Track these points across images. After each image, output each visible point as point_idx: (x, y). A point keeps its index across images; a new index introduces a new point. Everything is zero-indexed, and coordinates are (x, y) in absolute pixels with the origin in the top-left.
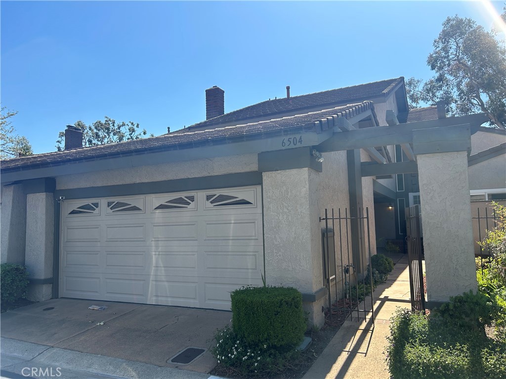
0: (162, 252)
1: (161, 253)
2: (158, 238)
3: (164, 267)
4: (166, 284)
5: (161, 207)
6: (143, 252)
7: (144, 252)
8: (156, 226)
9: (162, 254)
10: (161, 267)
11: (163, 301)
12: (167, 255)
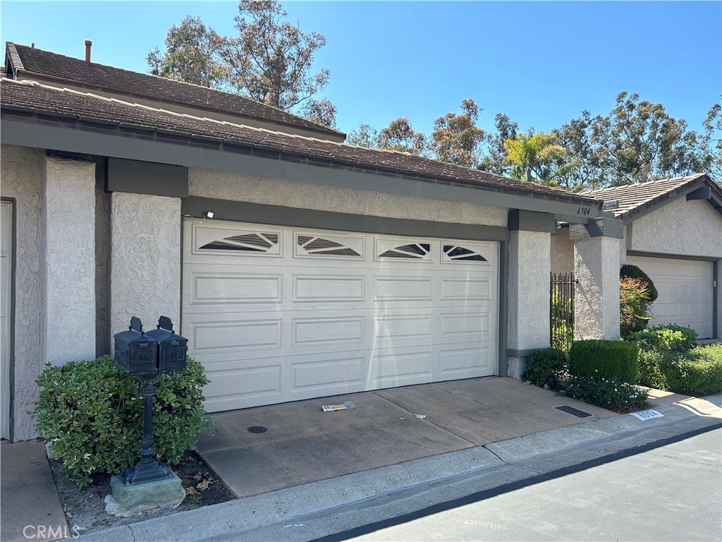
0: (388, 316)
1: (386, 318)
2: (383, 297)
3: (391, 336)
4: (393, 358)
5: (389, 254)
6: (359, 317)
7: (362, 317)
8: (380, 280)
9: (388, 320)
10: (387, 337)
11: (387, 383)
12: (396, 319)
